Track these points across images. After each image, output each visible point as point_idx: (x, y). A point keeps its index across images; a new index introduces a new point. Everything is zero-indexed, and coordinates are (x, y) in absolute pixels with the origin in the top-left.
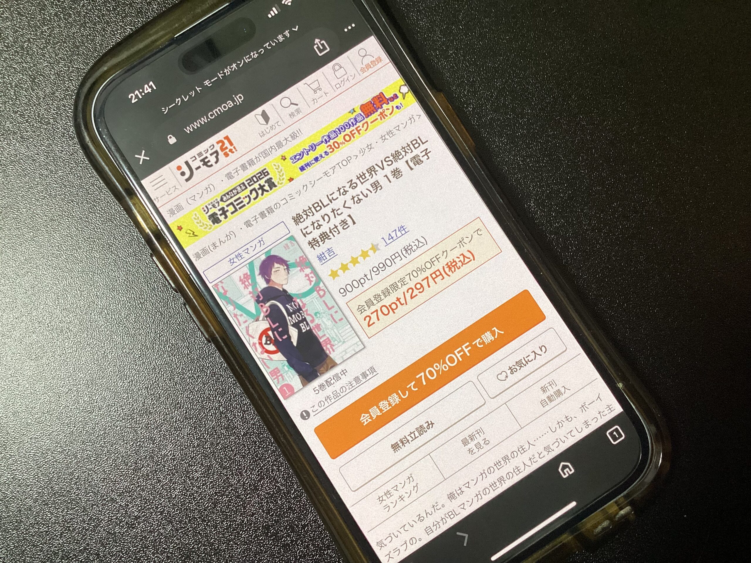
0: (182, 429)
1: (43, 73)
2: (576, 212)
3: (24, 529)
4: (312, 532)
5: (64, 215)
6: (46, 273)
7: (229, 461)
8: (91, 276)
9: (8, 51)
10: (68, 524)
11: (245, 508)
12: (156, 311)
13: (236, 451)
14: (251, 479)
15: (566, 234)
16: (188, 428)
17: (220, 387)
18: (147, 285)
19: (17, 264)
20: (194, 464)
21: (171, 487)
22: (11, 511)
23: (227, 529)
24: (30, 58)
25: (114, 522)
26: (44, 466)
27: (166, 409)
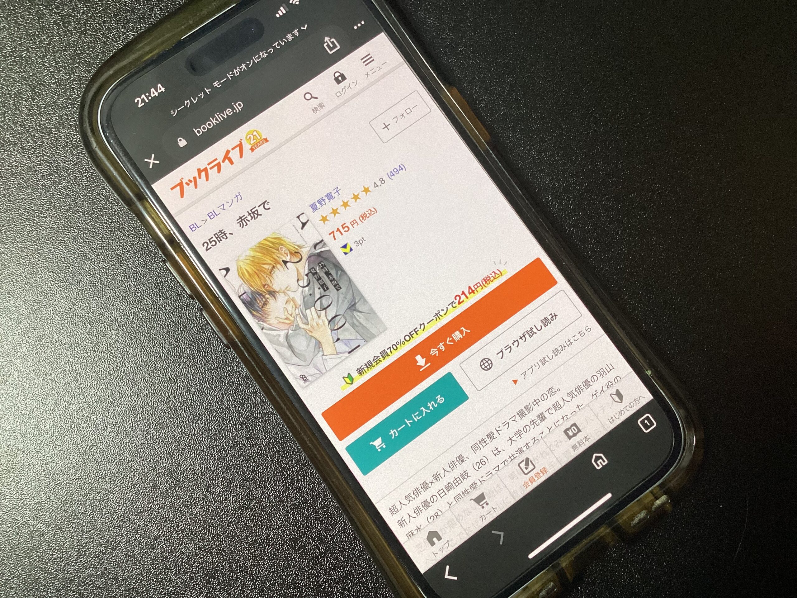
0: (201, 442)
1: (44, 82)
2: (594, 204)
3: (37, 556)
4: (342, 542)
5: (70, 226)
6: (51, 287)
7: (252, 473)
8: (100, 287)
9: (6, 60)
10: (83, 548)
11: (270, 520)
12: (169, 321)
13: (259, 461)
14: (276, 491)
15: (585, 227)
16: (207, 440)
17: (239, 396)
18: (160, 295)
19: (22, 278)
20: (216, 478)
21: (191, 503)
22: (22, 538)
23: (253, 544)
24: (30, 67)
25: (132, 543)
26: (56, 488)
27: (183, 422)
